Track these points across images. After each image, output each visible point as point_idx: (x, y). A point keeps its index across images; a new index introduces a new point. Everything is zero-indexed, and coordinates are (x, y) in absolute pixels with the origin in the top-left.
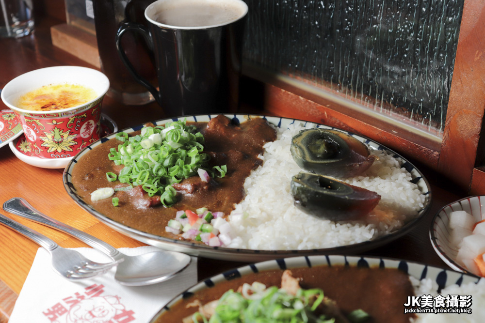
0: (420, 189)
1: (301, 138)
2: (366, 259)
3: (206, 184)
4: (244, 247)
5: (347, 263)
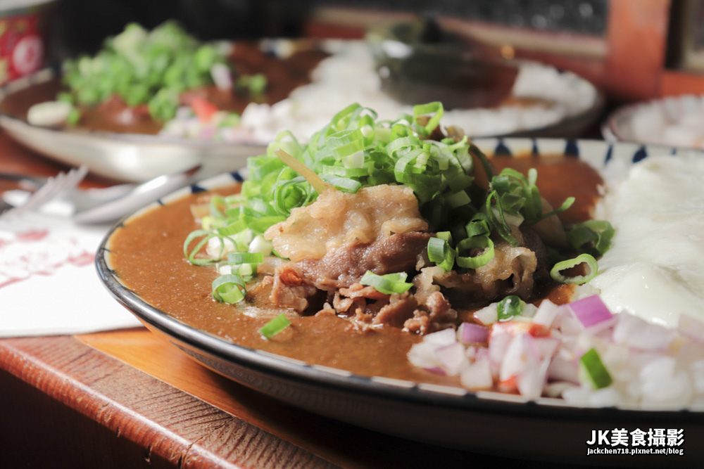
2: (507, 141)
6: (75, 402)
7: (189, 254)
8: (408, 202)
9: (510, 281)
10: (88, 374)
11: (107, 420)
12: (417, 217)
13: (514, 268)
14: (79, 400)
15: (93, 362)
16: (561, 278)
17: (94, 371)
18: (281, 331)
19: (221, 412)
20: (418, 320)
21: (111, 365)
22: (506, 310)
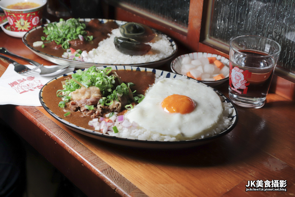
0: (173, 49)
1: (125, 26)
2: (139, 68)
3: (82, 42)
4: (92, 62)
5: (132, 69)
6: (33, 122)
7: (57, 94)
8: (97, 91)
9: (115, 108)
10: (37, 116)
11: (39, 126)
12: (99, 94)
13: (116, 106)
14: (34, 121)
15: (38, 113)
16: (127, 108)
17: (38, 116)
18: (69, 115)
19: (60, 127)
20: (94, 115)
21: (41, 114)
22: (111, 115)
